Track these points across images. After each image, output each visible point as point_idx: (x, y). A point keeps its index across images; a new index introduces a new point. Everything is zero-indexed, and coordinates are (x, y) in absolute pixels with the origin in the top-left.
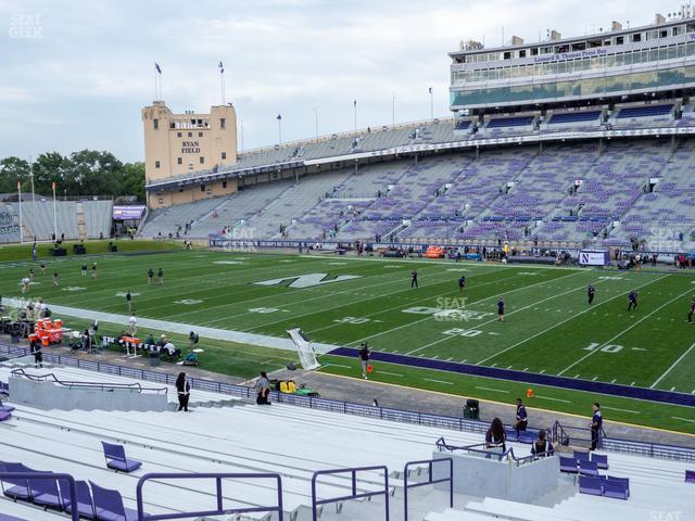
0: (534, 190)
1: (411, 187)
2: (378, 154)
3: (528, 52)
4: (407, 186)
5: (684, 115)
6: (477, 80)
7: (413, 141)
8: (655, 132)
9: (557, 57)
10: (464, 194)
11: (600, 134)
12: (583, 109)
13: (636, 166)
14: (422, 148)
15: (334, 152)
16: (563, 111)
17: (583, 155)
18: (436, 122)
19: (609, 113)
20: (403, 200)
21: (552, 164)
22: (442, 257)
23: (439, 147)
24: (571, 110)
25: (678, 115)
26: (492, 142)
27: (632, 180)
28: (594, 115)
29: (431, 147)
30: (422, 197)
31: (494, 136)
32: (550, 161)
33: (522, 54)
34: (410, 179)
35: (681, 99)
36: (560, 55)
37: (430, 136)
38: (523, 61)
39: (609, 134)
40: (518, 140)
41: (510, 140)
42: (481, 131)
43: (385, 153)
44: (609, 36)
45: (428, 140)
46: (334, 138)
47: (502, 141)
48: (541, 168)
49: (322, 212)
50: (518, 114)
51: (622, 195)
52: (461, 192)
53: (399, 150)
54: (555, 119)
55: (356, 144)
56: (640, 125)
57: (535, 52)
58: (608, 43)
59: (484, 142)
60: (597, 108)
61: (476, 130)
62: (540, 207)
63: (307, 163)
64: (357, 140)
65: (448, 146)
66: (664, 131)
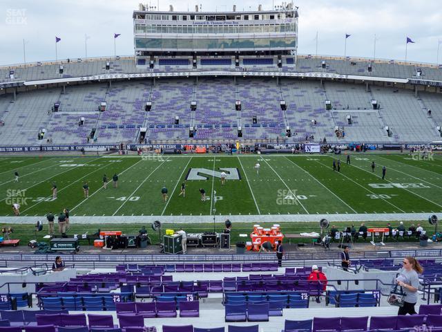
0: (211, 107)
1: (119, 104)
2: (85, 79)
3: (189, 17)
4: (115, 103)
5: (283, 65)
6: (153, 32)
7: (108, 71)
8: (272, 74)
9: (208, 23)
10: (165, 109)
11: (239, 74)
12: (220, 57)
13: (264, 94)
14: (119, 76)
15: (45, 76)
16: (207, 58)
17: (225, 86)
18: (118, 58)
19: (237, 61)
20: (122, 114)
21: (208, 91)
22: (207, 152)
23: (132, 76)
24: (212, 57)
25: (280, 65)
26: (169, 74)
27: (268, 102)
28: (229, 62)
29: (126, 76)
30: (134, 111)
31: (168, 71)
32: (206, 89)
33: (185, 18)
34: (112, 98)
35: (277, 56)
36: (210, 22)
37: (118, 68)
38: (185, 23)
39: (245, 74)
40: (187, 74)
41: (181, 74)
42: (157, 67)
43: (91, 78)
44: (240, 14)
45: (120, 71)
46: (39, 65)
47: (176, 74)
48: (203, 93)
49: (60, 122)
50: (177, 57)
51: (271, 111)
52: (161, 108)
53: (102, 77)
54: (203, 62)
55: (61, 71)
56: (260, 69)
57: (192, 18)
58: (238, 18)
59: (163, 75)
60: (228, 57)
61: (152, 66)
62: (228, 118)
63: (26, 83)
64: (62, 68)
65: (138, 76)
66: (277, 74)
